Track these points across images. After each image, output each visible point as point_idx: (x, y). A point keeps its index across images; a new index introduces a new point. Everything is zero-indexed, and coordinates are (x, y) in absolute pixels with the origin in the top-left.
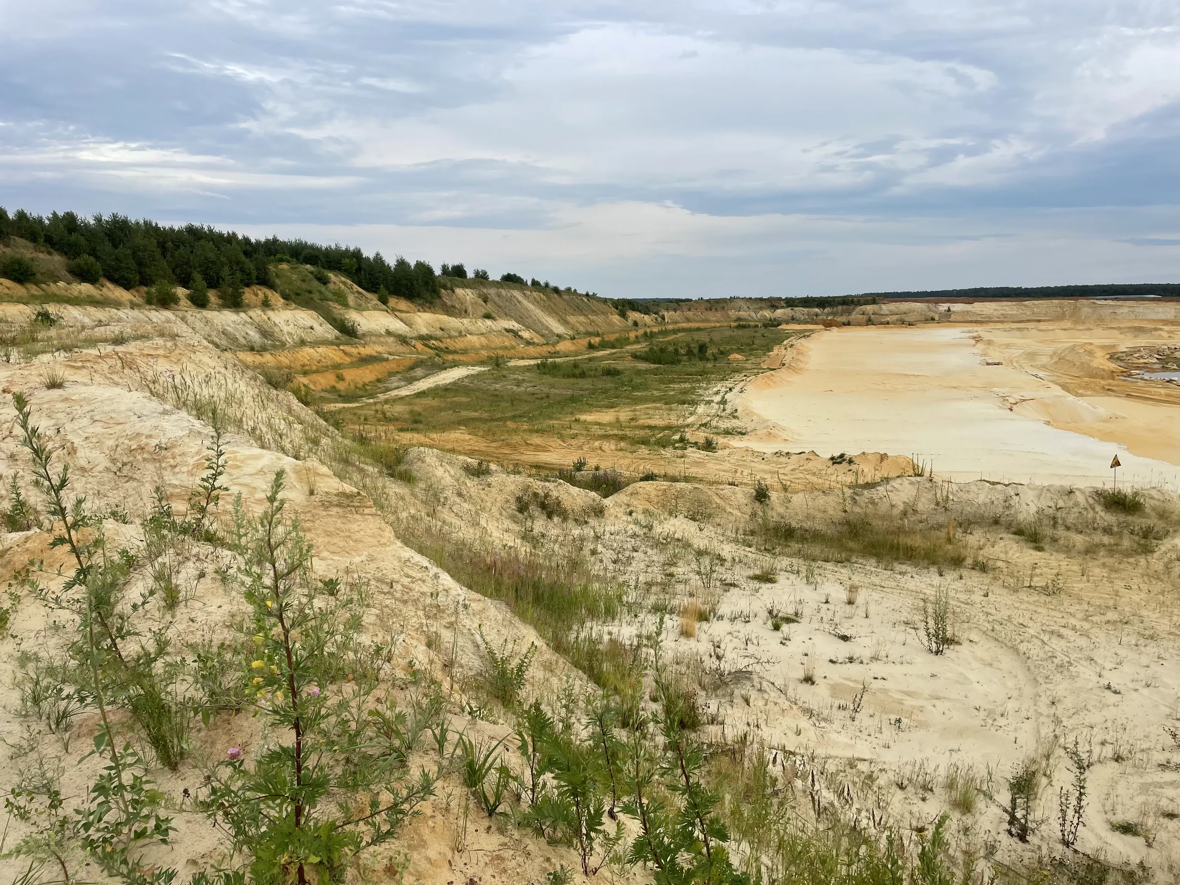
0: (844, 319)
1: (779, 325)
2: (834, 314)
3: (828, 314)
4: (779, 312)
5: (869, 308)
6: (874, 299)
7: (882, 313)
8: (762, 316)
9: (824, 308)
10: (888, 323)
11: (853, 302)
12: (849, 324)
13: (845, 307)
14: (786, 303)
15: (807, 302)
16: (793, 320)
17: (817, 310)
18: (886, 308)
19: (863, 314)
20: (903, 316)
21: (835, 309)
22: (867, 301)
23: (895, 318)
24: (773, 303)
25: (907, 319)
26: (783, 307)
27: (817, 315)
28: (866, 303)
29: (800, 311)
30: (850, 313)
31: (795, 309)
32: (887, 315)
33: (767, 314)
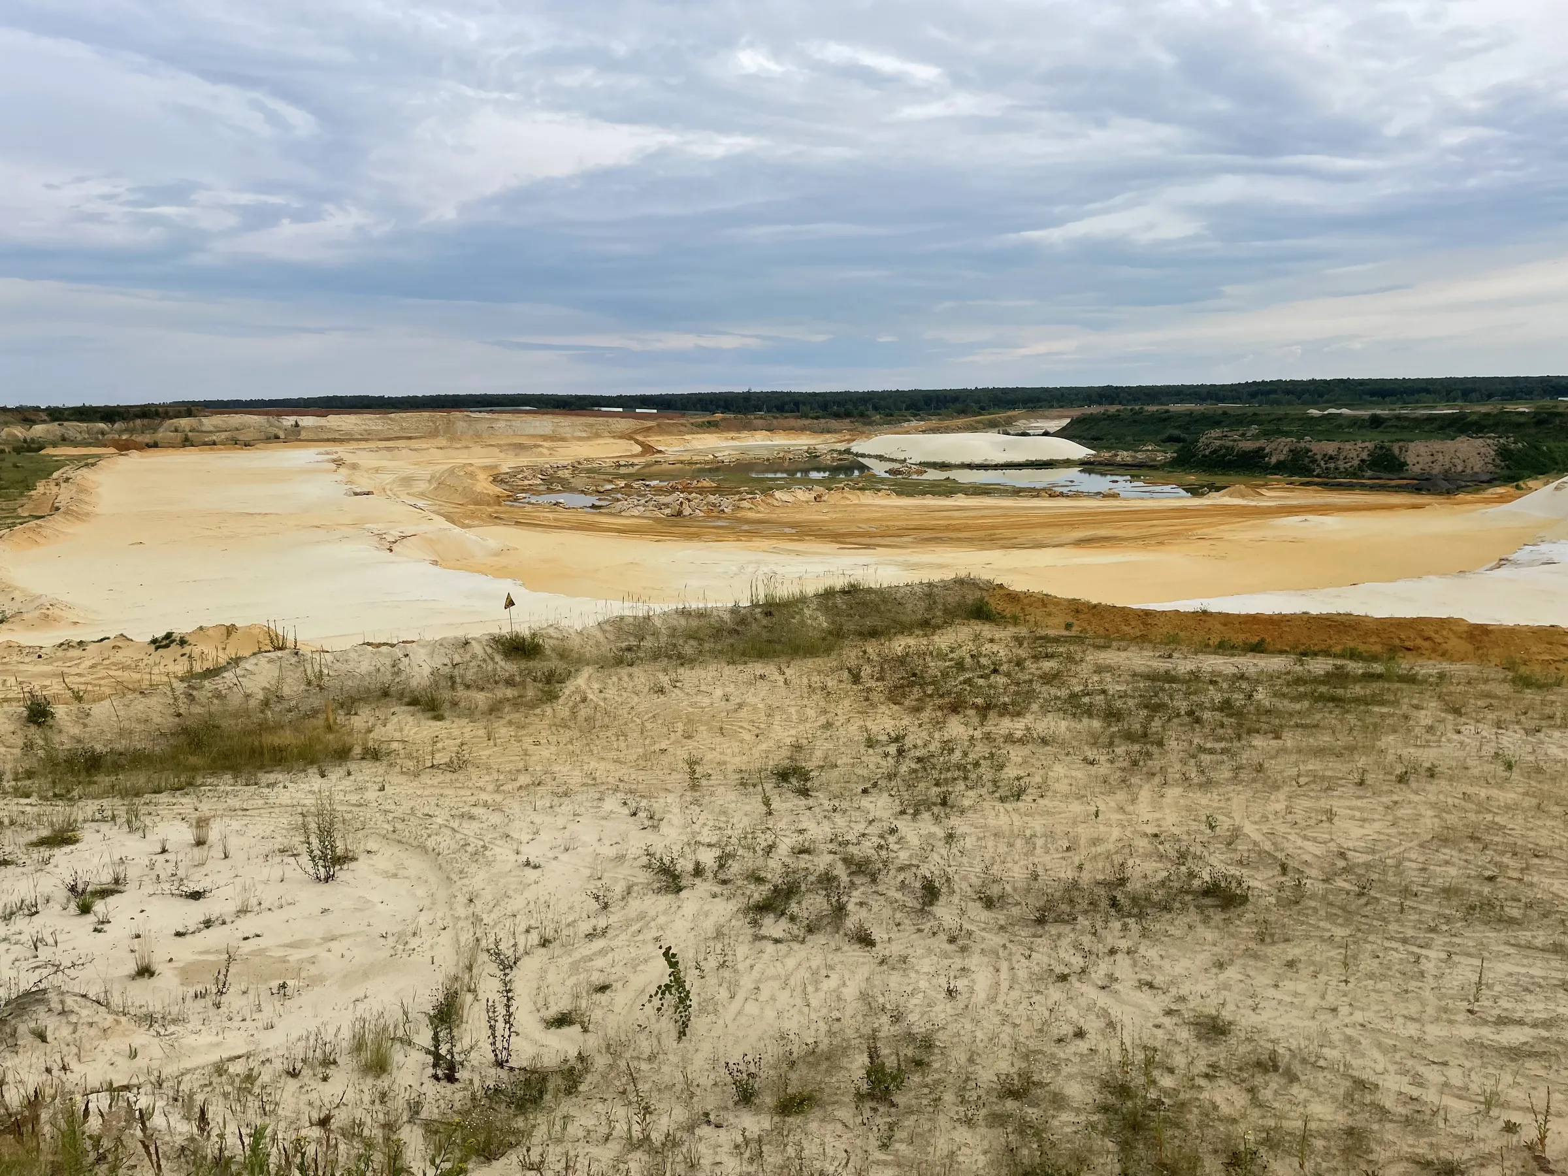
0: (147, 438)
1: (41, 449)
2: (131, 431)
3: (121, 432)
4: (39, 430)
5: (184, 422)
6: (189, 409)
7: (204, 429)
8: (9, 434)
9: (113, 421)
10: (214, 443)
11: (157, 414)
12: (155, 445)
13: (146, 421)
14: (49, 415)
15: (84, 414)
16: (64, 440)
17: (102, 425)
18: (210, 422)
19: (176, 431)
20: (235, 434)
21: (131, 424)
22: (180, 412)
23: (223, 436)
24: (27, 415)
25: (241, 437)
26: (44, 422)
27: (103, 433)
28: (178, 415)
29: (74, 428)
30: (155, 430)
31: (65, 424)
32: (211, 432)
33: (19, 432)
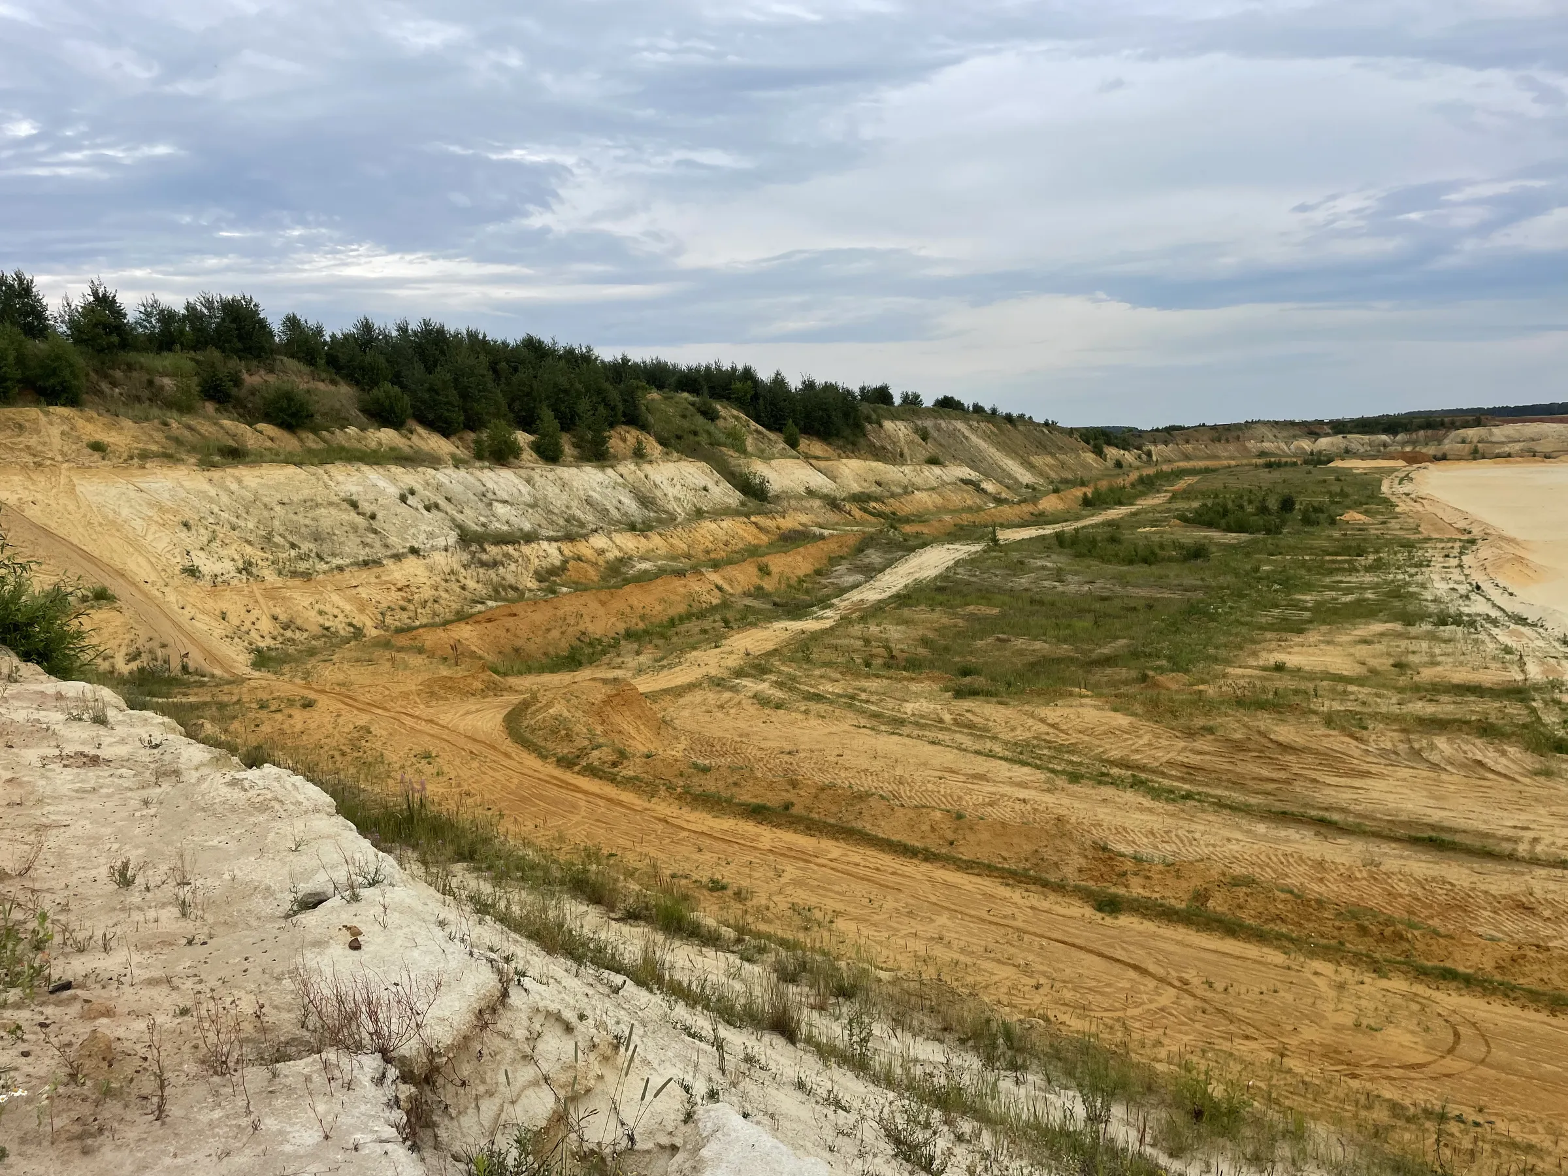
0: (1431, 450)
1: (1330, 462)
2: (1414, 443)
3: (1404, 444)
4: (1324, 443)
5: (1472, 433)
6: (1478, 417)
7: (1494, 439)
8: (1298, 448)
9: (1395, 433)
11: (1442, 424)
12: (1444, 458)
13: (1430, 432)
14: (1332, 428)
15: (1365, 426)
16: (1347, 453)
17: (1384, 437)
19: (1463, 442)
20: (1531, 445)
21: (1414, 436)
22: (1467, 422)
23: (1517, 447)
24: (1312, 429)
25: (1538, 449)
26: (1327, 435)
27: (1385, 445)
28: (1466, 425)
29: (1357, 440)
30: (1440, 442)
31: (1349, 436)
32: (1502, 443)
33: (1306, 444)
